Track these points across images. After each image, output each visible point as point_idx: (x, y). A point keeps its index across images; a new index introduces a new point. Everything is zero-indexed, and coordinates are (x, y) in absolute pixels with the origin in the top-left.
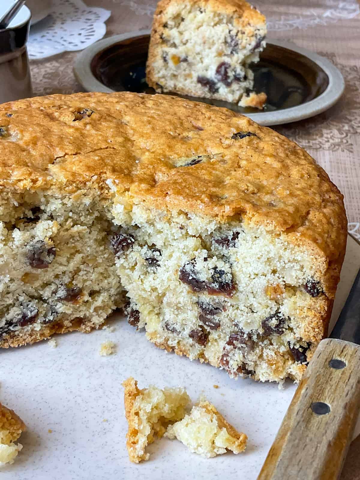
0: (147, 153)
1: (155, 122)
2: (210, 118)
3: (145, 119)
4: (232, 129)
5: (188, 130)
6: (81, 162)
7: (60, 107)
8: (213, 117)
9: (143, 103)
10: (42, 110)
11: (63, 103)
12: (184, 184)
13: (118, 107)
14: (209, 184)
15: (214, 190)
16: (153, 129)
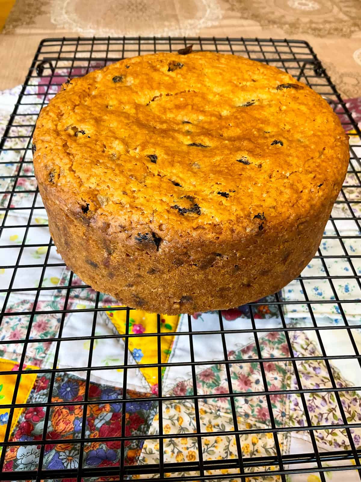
0: (217, 96)
1: (224, 73)
2: (263, 73)
3: (218, 71)
4: (277, 82)
5: (247, 80)
6: (171, 101)
7: (161, 61)
8: (265, 72)
9: (218, 60)
10: (149, 64)
11: (164, 58)
12: (241, 120)
13: (200, 62)
14: (259, 122)
15: (261, 125)
16: (223, 79)
